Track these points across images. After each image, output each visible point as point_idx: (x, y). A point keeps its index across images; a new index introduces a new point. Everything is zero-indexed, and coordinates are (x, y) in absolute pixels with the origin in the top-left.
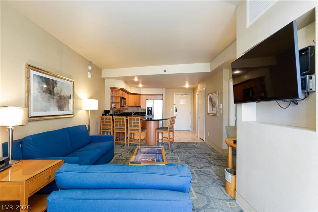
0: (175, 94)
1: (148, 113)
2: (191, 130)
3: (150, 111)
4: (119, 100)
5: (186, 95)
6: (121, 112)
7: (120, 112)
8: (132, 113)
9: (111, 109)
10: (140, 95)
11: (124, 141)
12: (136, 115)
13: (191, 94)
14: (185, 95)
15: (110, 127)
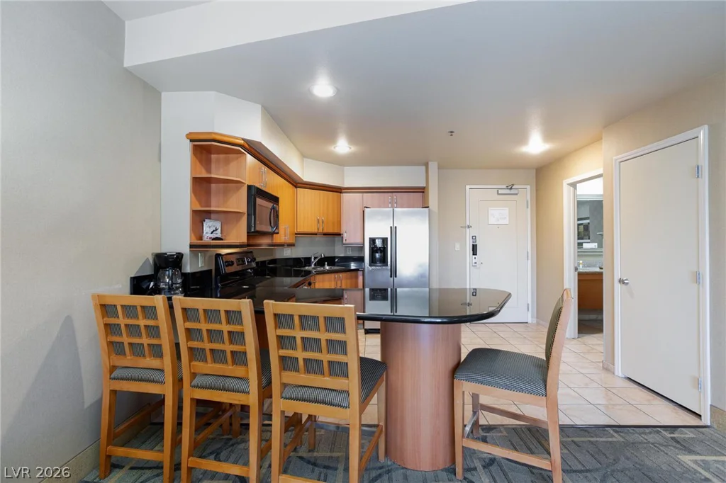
0: (468, 187)
1: (373, 261)
2: (530, 321)
3: (381, 253)
4: (238, 203)
5: (512, 191)
6: (258, 260)
7: (254, 259)
8: (310, 258)
9: (191, 246)
10: (338, 190)
11: (246, 463)
12: (327, 268)
13: (528, 187)
14: (508, 191)
15: (155, 363)
